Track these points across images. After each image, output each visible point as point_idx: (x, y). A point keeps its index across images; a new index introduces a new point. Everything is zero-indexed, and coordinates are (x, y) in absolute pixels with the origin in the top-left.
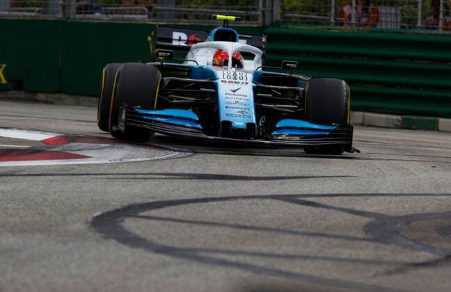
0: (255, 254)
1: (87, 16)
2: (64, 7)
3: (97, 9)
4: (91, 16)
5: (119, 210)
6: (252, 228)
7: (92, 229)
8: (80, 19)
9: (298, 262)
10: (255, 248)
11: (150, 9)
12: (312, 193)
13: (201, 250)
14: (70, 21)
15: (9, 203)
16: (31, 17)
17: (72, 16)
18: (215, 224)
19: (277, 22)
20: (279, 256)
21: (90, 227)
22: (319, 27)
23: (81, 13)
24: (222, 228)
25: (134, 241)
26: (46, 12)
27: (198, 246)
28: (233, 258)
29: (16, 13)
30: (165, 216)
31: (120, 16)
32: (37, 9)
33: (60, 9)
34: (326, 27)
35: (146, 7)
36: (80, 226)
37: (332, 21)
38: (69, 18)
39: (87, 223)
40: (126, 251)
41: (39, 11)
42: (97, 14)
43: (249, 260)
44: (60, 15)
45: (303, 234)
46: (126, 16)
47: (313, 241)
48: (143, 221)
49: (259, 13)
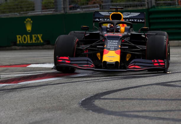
0: (149, 111)
1: (74, 11)
2: (64, 8)
3: (78, 8)
4: (76, 11)
5: (92, 97)
6: (148, 99)
7: (82, 106)
8: (71, 12)
9: (168, 113)
10: (150, 109)
11: (100, 5)
12: (173, 81)
13: (127, 112)
14: (67, 14)
15: (46, 98)
16: (51, 13)
17: (68, 12)
18: (133, 99)
19: (154, 6)
20: (159, 111)
21: (80, 106)
22: (172, 7)
23: (72, 10)
24: (136, 101)
25: (99, 110)
26: (57, 11)
27: (126, 110)
28: (141, 114)
29: (44, 12)
30: (112, 97)
31: (88, 9)
32: (53, 10)
33: (62, 9)
34: (174, 6)
35: (99, 5)
36: (76, 106)
37: (177, 3)
38: (66, 13)
39: (79, 104)
40: (96, 115)
41: (54, 11)
42: (78, 10)
43: (147, 114)
44: (63, 12)
45: (170, 100)
46: (90, 9)
47: (174, 103)
48: (102, 101)
49: (146, 3)
